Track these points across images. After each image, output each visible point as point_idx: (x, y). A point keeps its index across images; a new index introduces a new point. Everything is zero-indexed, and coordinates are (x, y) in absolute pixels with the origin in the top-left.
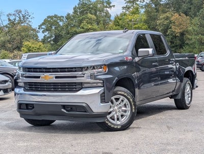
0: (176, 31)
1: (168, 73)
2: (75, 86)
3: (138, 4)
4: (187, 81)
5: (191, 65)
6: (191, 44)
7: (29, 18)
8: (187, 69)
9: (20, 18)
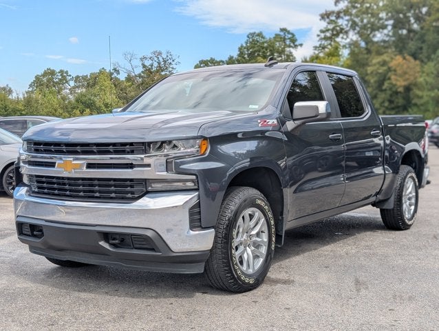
0: (398, 83)
1: (371, 154)
2: (132, 187)
3: (338, 43)
4: (408, 173)
5: (418, 140)
6: (422, 105)
7: (173, 63)
8: (410, 146)
9: (159, 63)
